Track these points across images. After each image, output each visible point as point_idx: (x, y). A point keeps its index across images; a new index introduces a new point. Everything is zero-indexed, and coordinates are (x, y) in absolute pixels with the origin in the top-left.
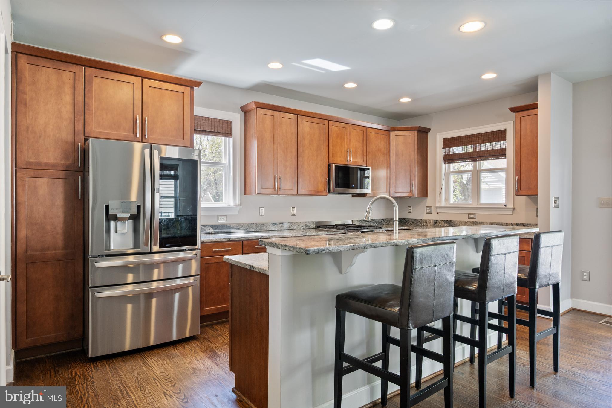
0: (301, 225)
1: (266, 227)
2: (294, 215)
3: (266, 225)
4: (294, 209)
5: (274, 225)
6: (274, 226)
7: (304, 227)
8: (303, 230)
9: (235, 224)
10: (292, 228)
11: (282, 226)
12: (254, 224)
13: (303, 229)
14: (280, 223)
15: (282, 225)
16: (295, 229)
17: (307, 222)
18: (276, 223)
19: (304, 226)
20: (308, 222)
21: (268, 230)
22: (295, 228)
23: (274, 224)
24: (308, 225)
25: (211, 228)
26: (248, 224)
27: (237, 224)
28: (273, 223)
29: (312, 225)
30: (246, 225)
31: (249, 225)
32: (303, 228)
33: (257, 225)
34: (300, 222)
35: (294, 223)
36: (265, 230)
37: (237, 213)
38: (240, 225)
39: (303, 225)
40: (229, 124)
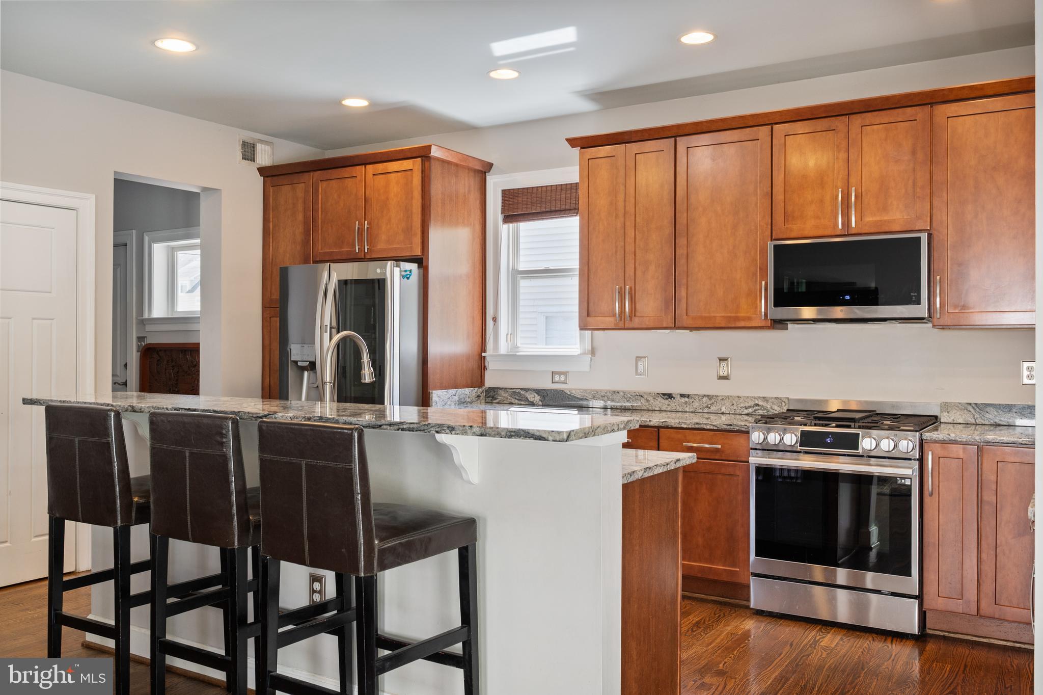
0: (742, 405)
1: (648, 401)
2: (725, 378)
3: (646, 397)
4: (723, 364)
5: (667, 399)
6: (667, 402)
7: (750, 410)
8: (746, 418)
9: (579, 389)
10: (713, 409)
11: (686, 403)
12: (618, 392)
13: (747, 415)
14: (682, 396)
15: (686, 399)
16: (723, 413)
17: (759, 397)
18: (671, 394)
19: (750, 407)
20: (765, 399)
21: (650, 408)
22: (723, 409)
23: (666, 397)
24: (762, 406)
25: (536, 395)
26: (606, 393)
27: (585, 390)
28: (664, 395)
29: (776, 407)
30: (602, 394)
31: (608, 394)
32: (746, 411)
33: (626, 396)
34: (738, 397)
35: (720, 398)
36: (645, 408)
37: (588, 369)
38: (590, 393)
39: (747, 405)
40: (573, 191)
